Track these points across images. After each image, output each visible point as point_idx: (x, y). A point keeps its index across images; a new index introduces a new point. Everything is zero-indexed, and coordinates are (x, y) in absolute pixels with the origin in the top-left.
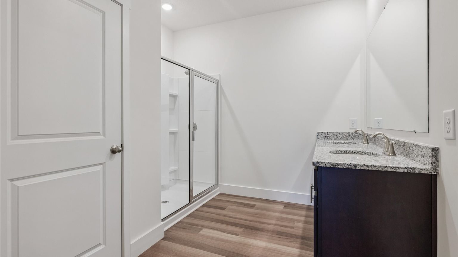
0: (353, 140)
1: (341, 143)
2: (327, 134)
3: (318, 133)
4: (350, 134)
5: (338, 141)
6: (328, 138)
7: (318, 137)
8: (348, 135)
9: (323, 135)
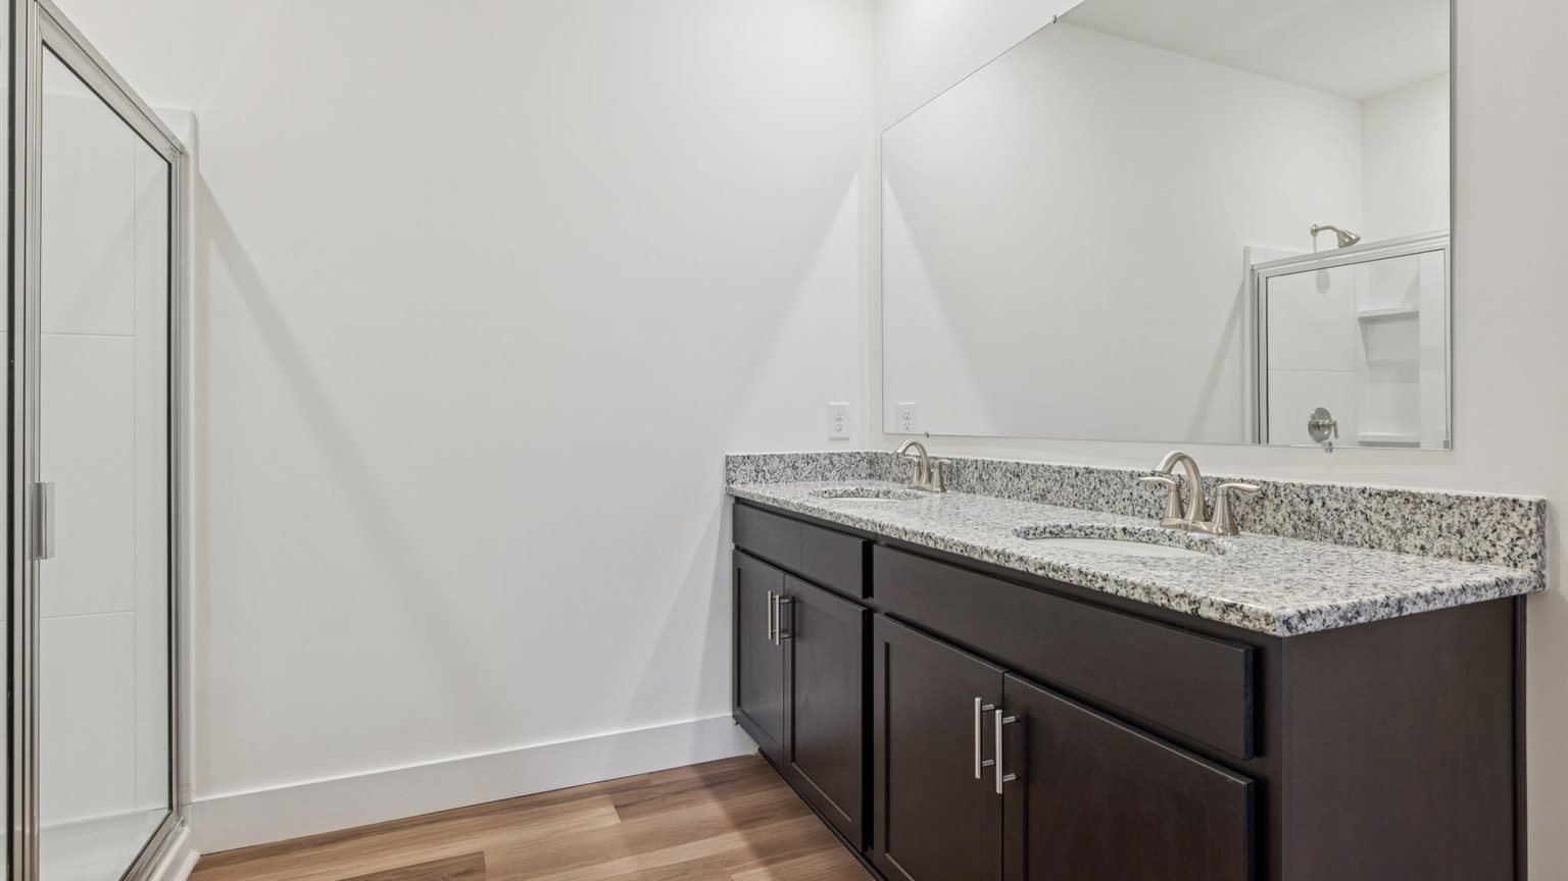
0: (844, 479)
1: (834, 494)
2: (761, 462)
3: (728, 460)
4: (835, 457)
5: (824, 489)
6: (768, 476)
7: (733, 474)
8: (828, 461)
9: (750, 467)
